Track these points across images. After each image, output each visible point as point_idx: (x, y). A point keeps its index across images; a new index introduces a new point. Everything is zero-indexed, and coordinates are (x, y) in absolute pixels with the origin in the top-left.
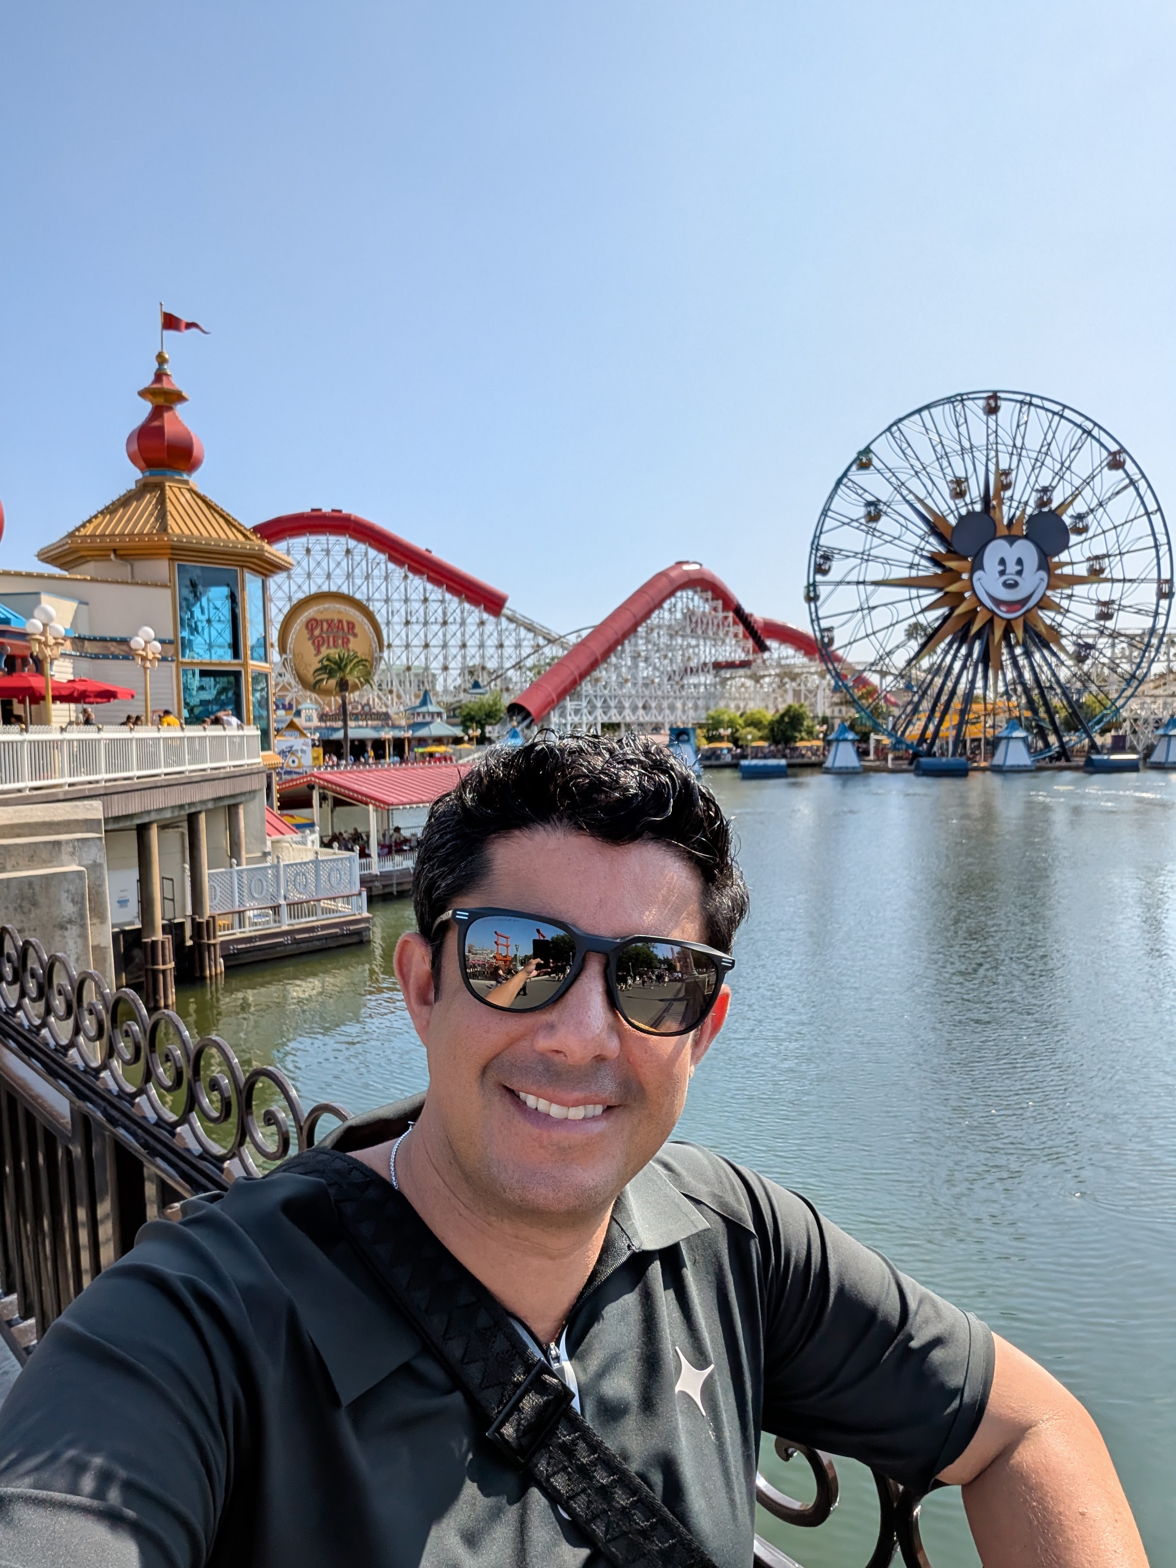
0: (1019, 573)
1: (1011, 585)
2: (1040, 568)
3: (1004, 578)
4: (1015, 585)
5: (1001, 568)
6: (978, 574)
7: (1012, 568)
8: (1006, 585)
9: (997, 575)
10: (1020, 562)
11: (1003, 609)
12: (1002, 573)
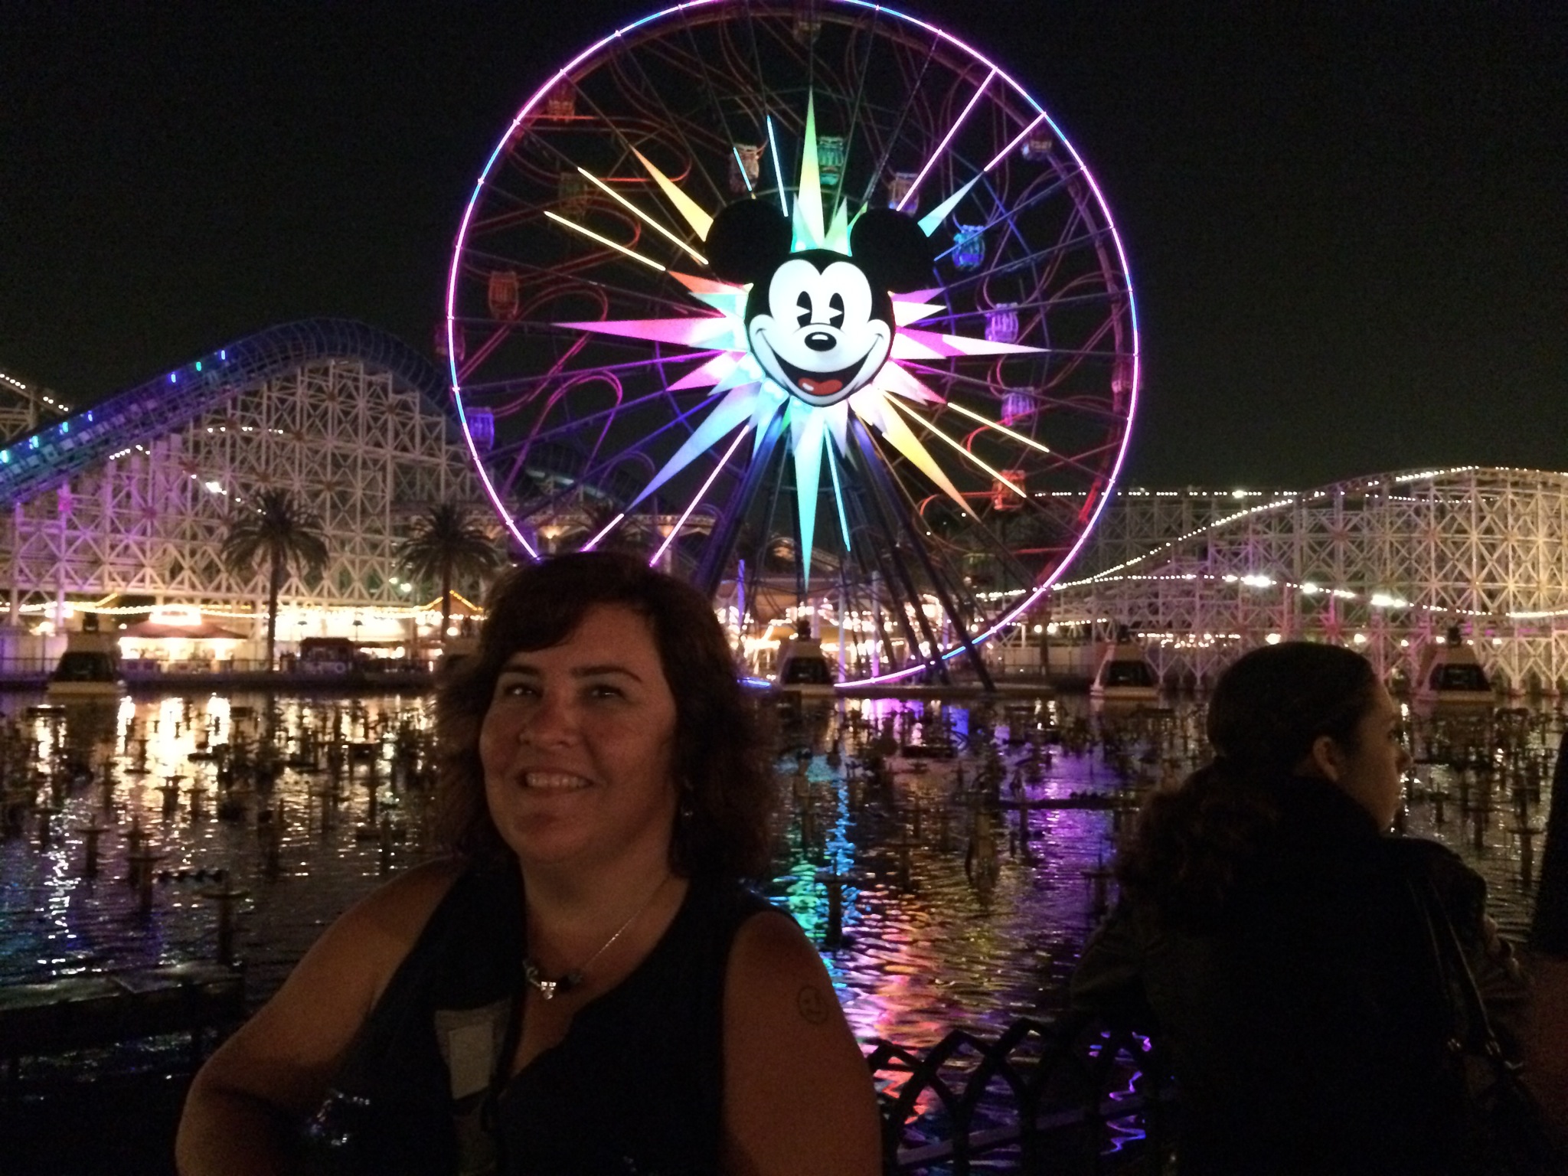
0: (837, 322)
1: (822, 345)
2: (874, 316)
3: (808, 330)
4: (828, 344)
5: (805, 311)
6: (759, 320)
7: (823, 312)
8: (811, 342)
9: (798, 326)
10: (837, 302)
11: (806, 386)
12: (804, 321)
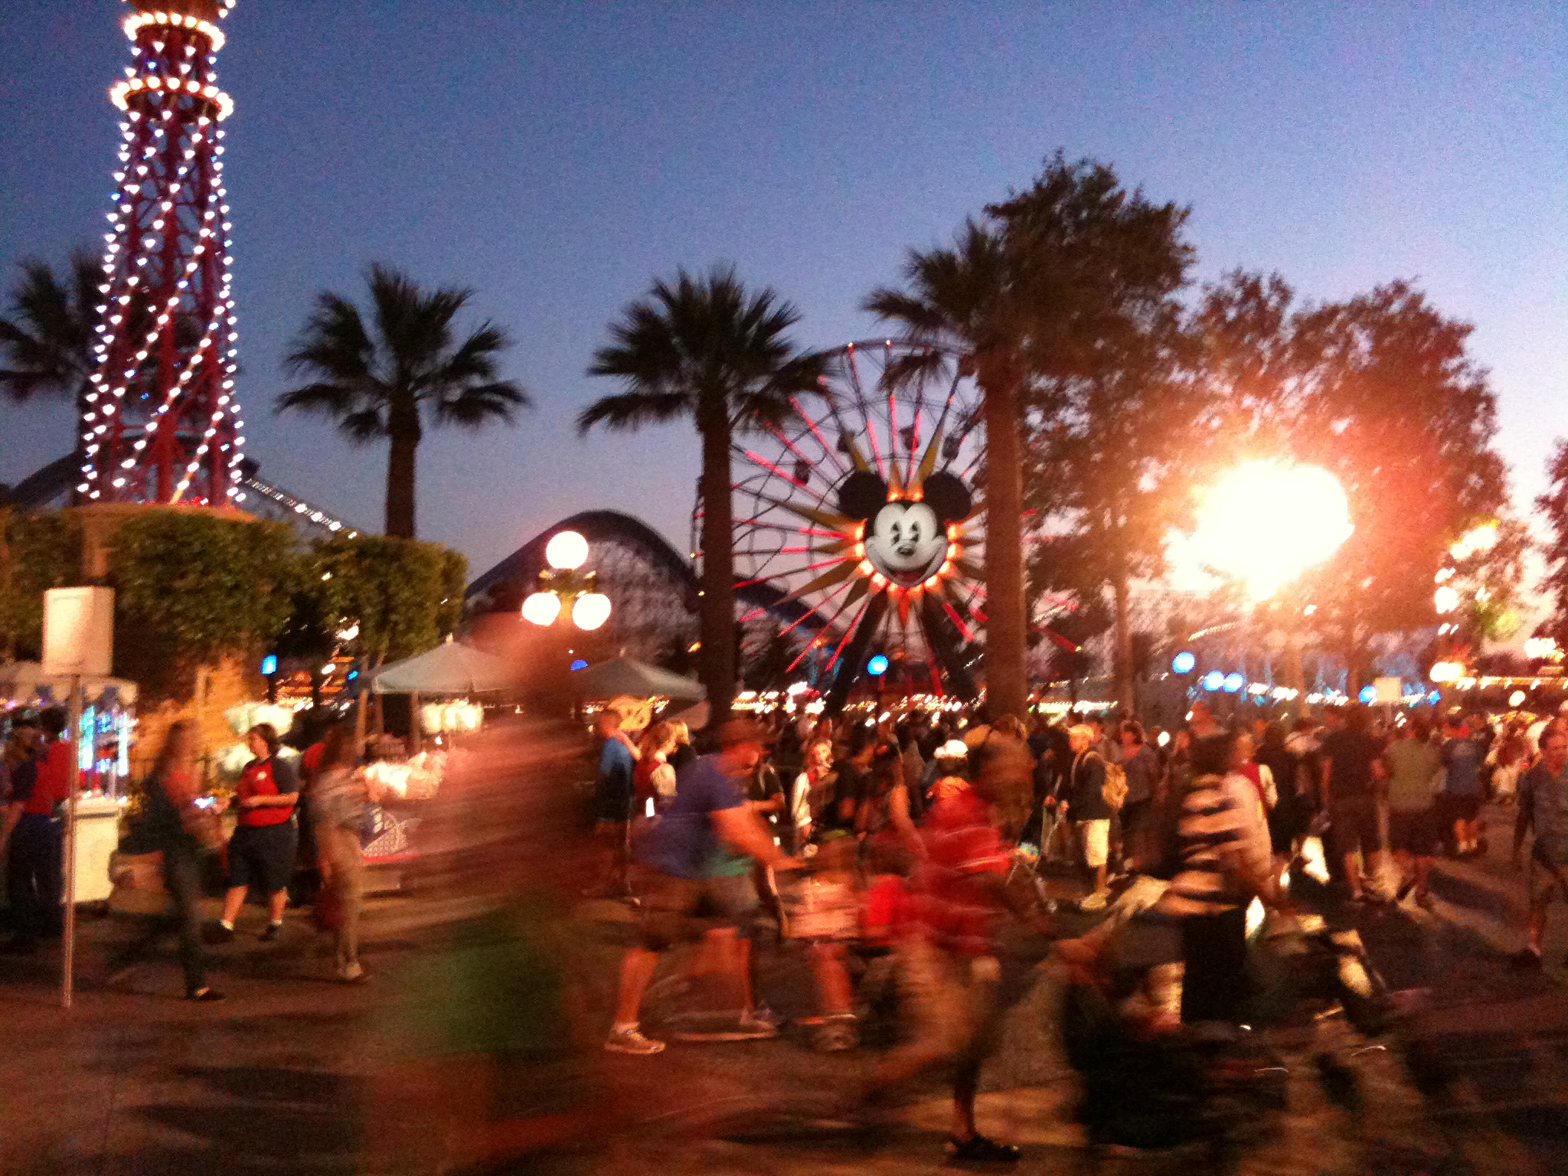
0: (916, 539)
1: (908, 553)
2: (936, 534)
3: (899, 545)
5: (895, 534)
7: (906, 534)
8: (900, 552)
9: (891, 542)
10: (914, 528)
11: (899, 576)
12: (897, 539)
